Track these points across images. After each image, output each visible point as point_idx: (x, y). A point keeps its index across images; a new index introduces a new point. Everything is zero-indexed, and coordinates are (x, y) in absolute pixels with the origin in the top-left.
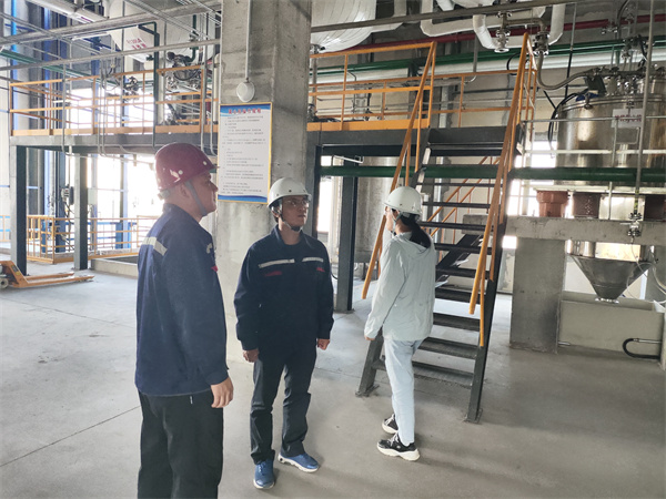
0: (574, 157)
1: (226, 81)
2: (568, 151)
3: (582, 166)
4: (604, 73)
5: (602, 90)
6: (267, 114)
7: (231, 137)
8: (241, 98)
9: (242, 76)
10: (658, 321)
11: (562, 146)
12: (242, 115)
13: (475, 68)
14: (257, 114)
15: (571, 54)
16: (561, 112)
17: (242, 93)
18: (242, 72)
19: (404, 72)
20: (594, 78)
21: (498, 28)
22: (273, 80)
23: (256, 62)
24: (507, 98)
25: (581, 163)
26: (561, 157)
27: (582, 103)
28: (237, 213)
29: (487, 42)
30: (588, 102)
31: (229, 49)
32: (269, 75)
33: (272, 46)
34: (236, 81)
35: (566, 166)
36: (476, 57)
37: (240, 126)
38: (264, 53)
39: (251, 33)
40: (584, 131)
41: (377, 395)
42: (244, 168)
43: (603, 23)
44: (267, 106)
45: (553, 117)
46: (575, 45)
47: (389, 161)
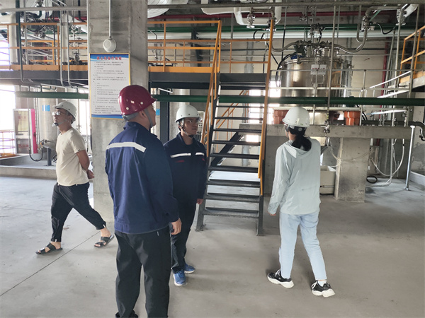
0: (290, 91)
1: (94, 38)
2: (287, 88)
3: (295, 96)
4: (305, 44)
5: (303, 53)
6: (126, 61)
7: (99, 75)
8: (106, 49)
9: (106, 35)
10: (332, 176)
11: (283, 84)
12: (107, 61)
13: (232, 36)
14: (118, 60)
15: (285, 31)
16: (283, 66)
17: (107, 46)
18: (107, 32)
19: (189, 35)
20: (299, 46)
21: (249, 13)
22: (129, 39)
23: (117, 27)
24: (247, 55)
25: (294, 94)
26: (283, 91)
27: (295, 60)
28: (107, 126)
29: (240, 21)
30: (299, 60)
31: (95, 16)
32: (126, 35)
33: (128, 16)
34: (102, 38)
35: (286, 96)
36: (232, 29)
37: (106, 68)
38: (122, 21)
39: (112, 7)
40: (296, 77)
41: (207, 229)
42: (111, 96)
43: (299, 14)
44: (126, 56)
45: (278, 68)
46: (287, 26)
47: (182, 92)
